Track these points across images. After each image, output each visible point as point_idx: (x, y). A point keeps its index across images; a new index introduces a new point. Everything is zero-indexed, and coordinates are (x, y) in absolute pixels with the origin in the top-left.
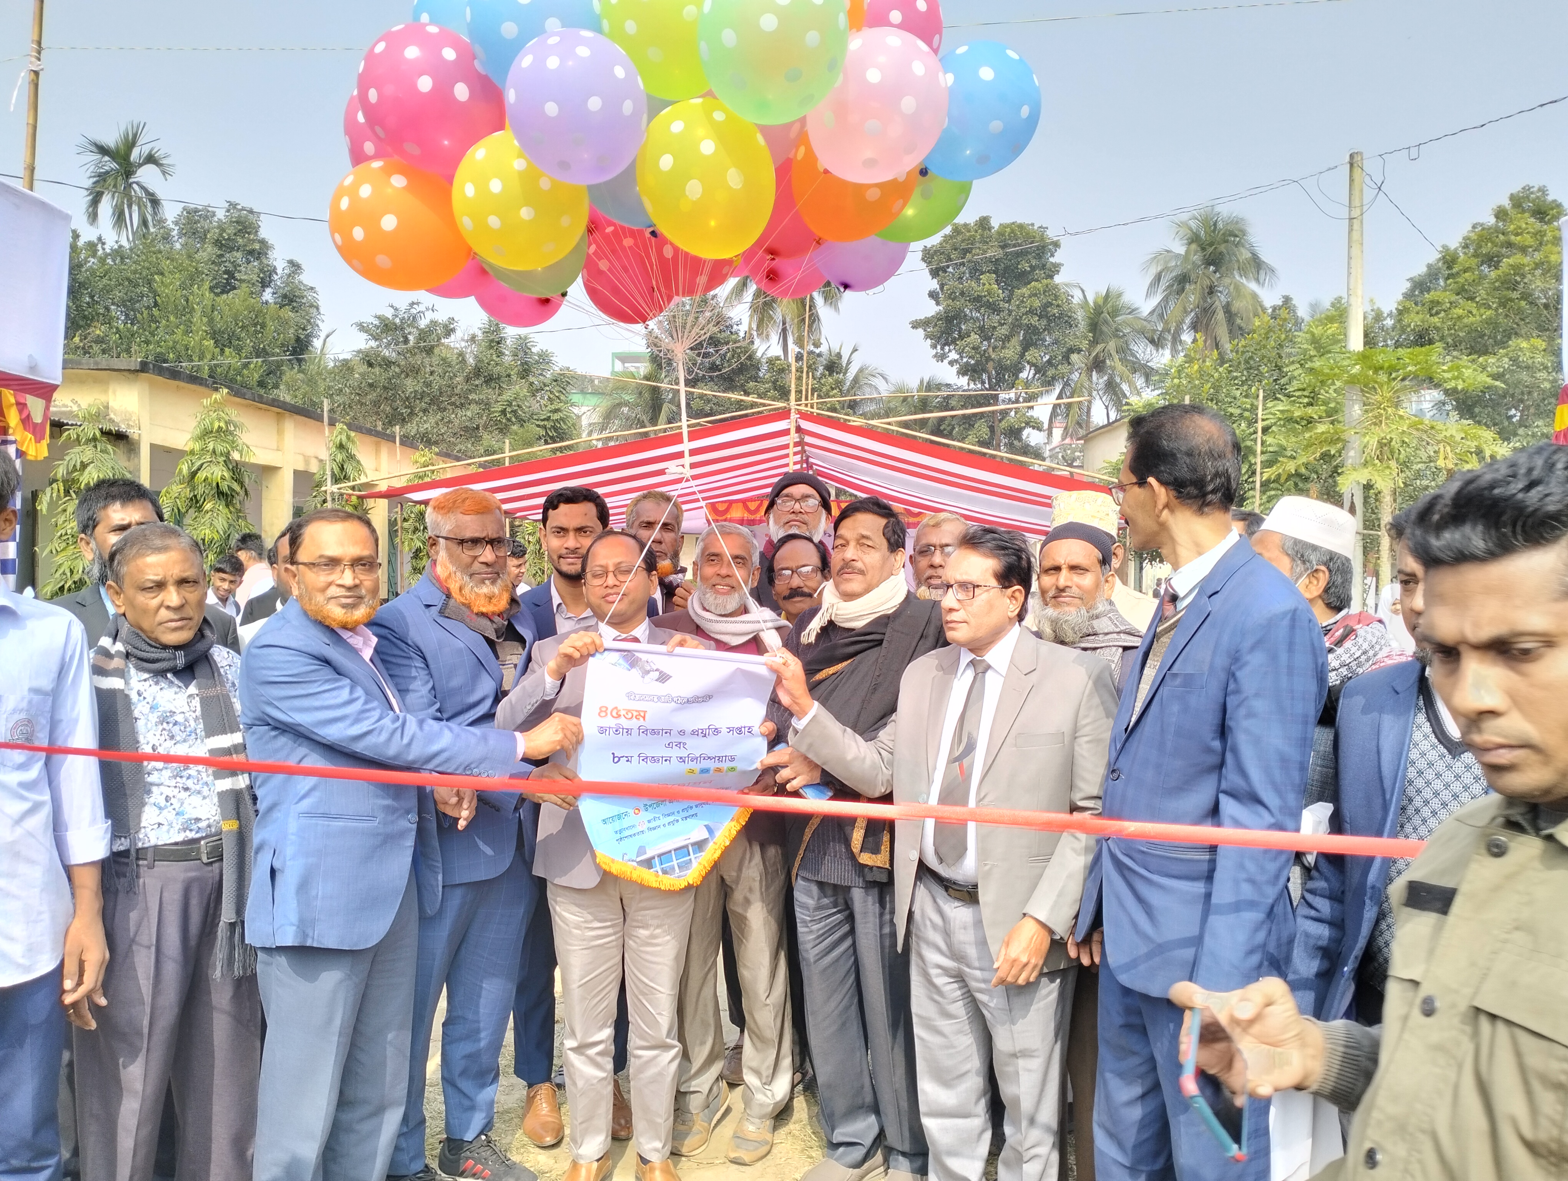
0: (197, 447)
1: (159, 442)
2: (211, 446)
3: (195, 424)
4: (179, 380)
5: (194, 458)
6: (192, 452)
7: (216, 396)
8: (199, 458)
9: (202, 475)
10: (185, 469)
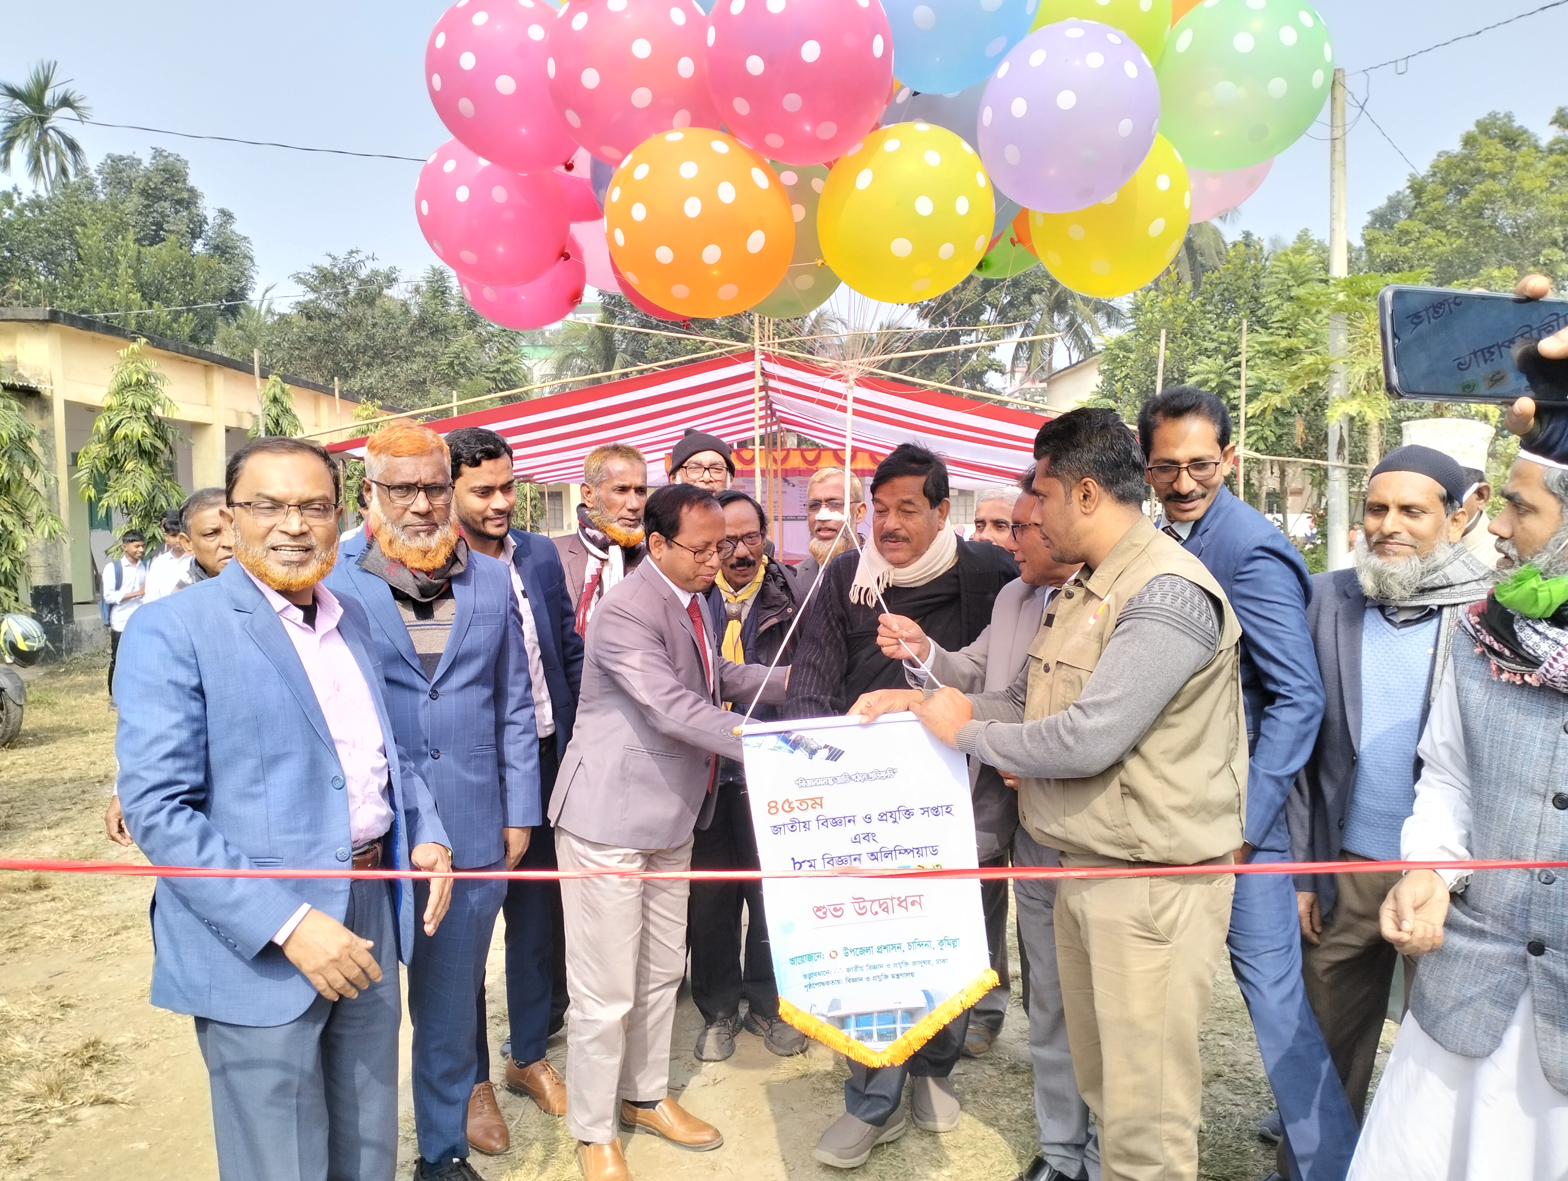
0: (114, 402)
1: (75, 397)
2: (130, 401)
3: (112, 377)
4: (94, 330)
5: (112, 414)
6: (110, 408)
7: (134, 346)
8: (118, 414)
9: (120, 433)
10: (102, 425)
